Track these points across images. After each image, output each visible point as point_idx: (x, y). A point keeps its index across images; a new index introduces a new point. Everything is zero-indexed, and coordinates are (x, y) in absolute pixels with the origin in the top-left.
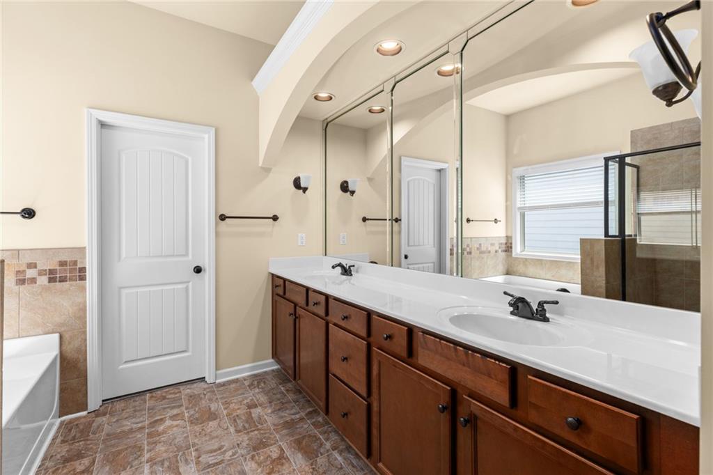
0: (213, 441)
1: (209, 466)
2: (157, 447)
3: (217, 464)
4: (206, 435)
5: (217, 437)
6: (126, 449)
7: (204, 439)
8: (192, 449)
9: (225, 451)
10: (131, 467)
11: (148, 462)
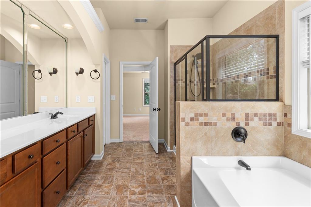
0: (123, 176)
1: (127, 169)
2: (142, 180)
3: (125, 169)
4: (124, 179)
7: (125, 178)
8: (130, 175)
10: (149, 176)
11: (145, 176)
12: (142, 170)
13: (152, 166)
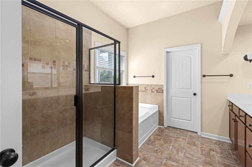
0: (192, 152)
1: (187, 157)
2: (176, 144)
3: (190, 158)
4: (190, 149)
5: (194, 151)
6: (169, 140)
9: (194, 157)
10: (168, 144)
11: (172, 146)
12: (172, 151)
13: (160, 151)
